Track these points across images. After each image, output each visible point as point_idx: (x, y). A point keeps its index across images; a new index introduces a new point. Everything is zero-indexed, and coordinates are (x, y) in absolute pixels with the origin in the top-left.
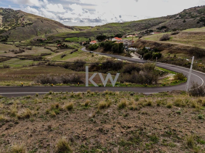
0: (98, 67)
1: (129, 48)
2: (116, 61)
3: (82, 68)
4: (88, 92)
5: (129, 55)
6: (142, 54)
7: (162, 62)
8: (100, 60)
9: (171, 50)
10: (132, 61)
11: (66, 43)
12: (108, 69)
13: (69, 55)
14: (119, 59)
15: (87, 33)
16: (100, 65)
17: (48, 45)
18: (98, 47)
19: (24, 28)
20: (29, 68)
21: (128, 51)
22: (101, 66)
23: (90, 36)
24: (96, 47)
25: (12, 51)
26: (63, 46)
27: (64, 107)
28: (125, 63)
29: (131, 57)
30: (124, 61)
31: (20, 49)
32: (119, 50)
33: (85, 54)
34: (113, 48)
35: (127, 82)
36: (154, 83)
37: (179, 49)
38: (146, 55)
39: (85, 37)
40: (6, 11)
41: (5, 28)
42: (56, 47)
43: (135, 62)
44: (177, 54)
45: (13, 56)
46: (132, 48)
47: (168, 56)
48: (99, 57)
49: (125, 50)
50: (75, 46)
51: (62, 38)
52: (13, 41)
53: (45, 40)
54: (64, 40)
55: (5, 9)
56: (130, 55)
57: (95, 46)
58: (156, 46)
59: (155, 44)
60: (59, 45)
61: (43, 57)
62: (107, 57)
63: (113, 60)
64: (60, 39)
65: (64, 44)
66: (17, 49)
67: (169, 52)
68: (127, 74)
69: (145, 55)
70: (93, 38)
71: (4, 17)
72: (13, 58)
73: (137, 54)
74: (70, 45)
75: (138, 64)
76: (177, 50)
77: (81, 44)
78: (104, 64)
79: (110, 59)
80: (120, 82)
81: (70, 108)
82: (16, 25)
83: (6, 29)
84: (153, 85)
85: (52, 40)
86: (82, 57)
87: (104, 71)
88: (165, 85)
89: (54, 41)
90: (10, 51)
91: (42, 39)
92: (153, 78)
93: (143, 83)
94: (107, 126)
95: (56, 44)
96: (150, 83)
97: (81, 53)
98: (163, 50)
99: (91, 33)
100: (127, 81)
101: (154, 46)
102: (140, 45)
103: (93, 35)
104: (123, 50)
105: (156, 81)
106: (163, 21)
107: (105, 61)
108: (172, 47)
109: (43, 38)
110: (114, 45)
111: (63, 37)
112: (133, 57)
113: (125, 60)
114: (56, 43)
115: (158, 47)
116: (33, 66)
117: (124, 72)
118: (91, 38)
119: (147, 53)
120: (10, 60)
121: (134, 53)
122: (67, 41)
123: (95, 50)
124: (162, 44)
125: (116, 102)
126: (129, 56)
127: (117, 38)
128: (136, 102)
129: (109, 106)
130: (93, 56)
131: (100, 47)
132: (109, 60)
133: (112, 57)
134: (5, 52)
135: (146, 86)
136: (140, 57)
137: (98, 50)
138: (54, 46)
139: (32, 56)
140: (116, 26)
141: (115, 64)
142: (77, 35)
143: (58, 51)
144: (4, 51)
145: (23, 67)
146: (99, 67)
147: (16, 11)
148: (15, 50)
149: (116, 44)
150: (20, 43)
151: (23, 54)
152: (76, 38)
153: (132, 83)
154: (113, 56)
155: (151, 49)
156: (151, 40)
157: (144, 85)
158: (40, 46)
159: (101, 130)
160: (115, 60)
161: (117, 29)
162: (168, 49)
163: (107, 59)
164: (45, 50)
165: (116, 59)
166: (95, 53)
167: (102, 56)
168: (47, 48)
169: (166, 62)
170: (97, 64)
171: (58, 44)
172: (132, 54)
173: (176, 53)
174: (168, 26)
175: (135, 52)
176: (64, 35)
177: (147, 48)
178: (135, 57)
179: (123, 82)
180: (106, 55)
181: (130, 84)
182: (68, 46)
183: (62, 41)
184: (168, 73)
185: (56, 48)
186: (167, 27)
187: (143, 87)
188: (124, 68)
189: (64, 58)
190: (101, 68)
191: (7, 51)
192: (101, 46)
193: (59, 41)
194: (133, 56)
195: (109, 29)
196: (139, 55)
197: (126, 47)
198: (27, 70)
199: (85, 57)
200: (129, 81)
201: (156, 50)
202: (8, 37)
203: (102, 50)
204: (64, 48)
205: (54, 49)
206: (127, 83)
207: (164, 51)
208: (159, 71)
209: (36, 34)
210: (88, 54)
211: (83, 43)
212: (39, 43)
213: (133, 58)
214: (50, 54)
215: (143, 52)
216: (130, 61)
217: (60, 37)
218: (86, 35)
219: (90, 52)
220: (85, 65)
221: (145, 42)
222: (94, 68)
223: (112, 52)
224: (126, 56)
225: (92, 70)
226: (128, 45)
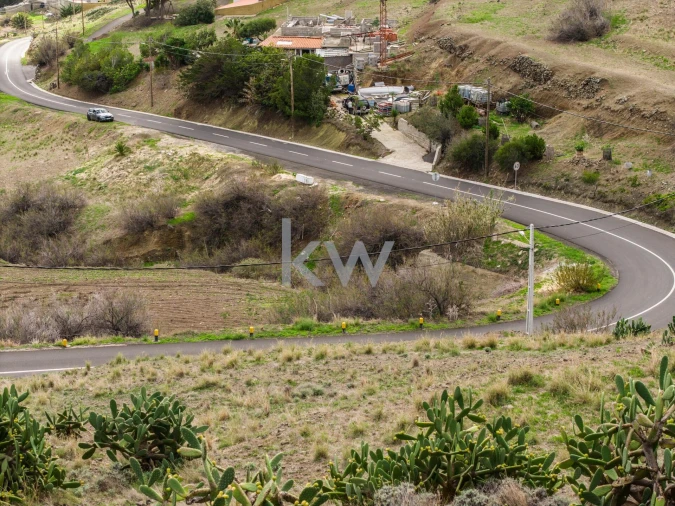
0: (171, 230)
1: (361, 84)
2: (282, 186)
3: (66, 247)
5: (366, 137)
6: (444, 138)
7: (546, 189)
8: (177, 180)
9: (598, 112)
12: (238, 243)
14: (301, 177)
16: (185, 213)
18: (142, 68)
21: (359, 109)
22: (192, 225)
24: (125, 72)
28: (342, 205)
29: (376, 155)
30: (334, 189)
32: (297, 102)
33: (57, 133)
34: (259, 89)
35: (345, 315)
36: (452, 311)
37: (633, 111)
44: (622, 144)
46: (381, 89)
47: (576, 155)
49: (336, 101)
56: (373, 141)
57: (119, 60)
58: (523, 82)
59: (520, 66)
62: (223, 156)
63: (267, 181)
73: (416, 133)
75: (415, 210)
76: (627, 115)
78: (208, 209)
79: (242, 173)
80: (315, 317)
84: (452, 319)
87: (220, 255)
88: (498, 318)
92: (447, 291)
93: (409, 316)
98: (563, 108)
100: (345, 312)
101: (514, 79)
102: (434, 65)
104: (327, 102)
107: (214, 187)
108: (602, 94)
112: (389, 152)
113: (340, 177)
115: (539, 89)
119: (469, 136)
121: (395, 126)
123: (121, 96)
124: (554, 70)
126: (366, 144)
132: (238, 179)
135: (421, 325)
136: (428, 156)
137: (139, 91)
146: (180, 235)
153: (368, 318)
154: (263, 144)
155: (494, 96)
156: (497, 38)
157: (413, 324)
160: (276, 177)
162: (585, 103)
163: (225, 172)
165: (284, 176)
166: (127, 123)
167: (186, 149)
169: (564, 189)
172: (384, 134)
173: (621, 136)
175: (402, 121)
177: (476, 92)
178: (401, 153)
179: (328, 319)
180: (207, 136)
181: (357, 324)
184: (550, 257)
187: (408, 332)
190: (193, 240)
194: (388, 145)
196: (427, 143)
197: (344, 78)
199: (60, 153)
200: (358, 312)
201: (523, 112)
203: (173, 96)
206: (344, 321)
208: (513, 246)
210: (73, 126)
213: (388, 160)
215: (449, 124)
220: (83, 219)
221: (464, 49)
222: (146, 240)
223: (252, 114)
224: (346, 146)
225: (136, 252)
226: (357, 63)
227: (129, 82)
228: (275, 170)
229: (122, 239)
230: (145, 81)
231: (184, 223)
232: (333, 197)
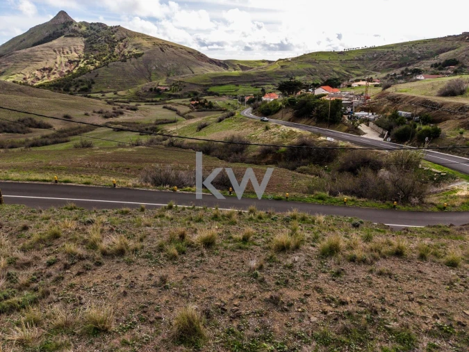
0: (277, 154)
1: (355, 112)
2: (320, 141)
3: (240, 156)
4: (251, 211)
5: (356, 128)
6: (389, 129)
7: (442, 150)
8: (283, 138)
10: (361, 144)
11: (210, 99)
12: (300, 160)
13: (215, 125)
14: (329, 139)
15: (259, 76)
16: (283, 149)
17: (172, 101)
18: (281, 108)
19: (125, 64)
20: (130, 150)
21: (353, 118)
22: (284, 153)
23: (263, 83)
24: (276, 108)
25: (99, 113)
26: (202, 104)
27: (195, 238)
28: (344, 149)
29: (359, 134)
30: (341, 144)
31: (114, 109)
32: (331, 115)
33: (251, 124)
34: (318, 111)
35: (345, 194)
36: (415, 200)
38: (399, 131)
39: (254, 84)
40: (92, 28)
41: (88, 63)
42: (188, 106)
43: (370, 146)
45: (100, 123)
46: (363, 113)
47: (459, 136)
48: (283, 131)
49: (346, 117)
50: (229, 104)
51: (200, 85)
52: (101, 92)
53: (166, 90)
54: (205, 90)
55: (92, 24)
56: (359, 129)
57: (275, 105)
58: (426, 110)
59: (425, 103)
60: (194, 102)
61: (160, 127)
62: (301, 132)
63: (315, 139)
64: (196, 89)
65: (206, 101)
66: (110, 108)
67: (462, 127)
68: (346, 174)
69: (396, 130)
70: (271, 86)
71: (87, 41)
72: (100, 126)
73: (377, 128)
74: (218, 102)
75: (377, 153)
77: (242, 100)
78: (291, 148)
79: (307, 137)
80: (328, 193)
81: (209, 243)
82: (110, 58)
83: (90, 65)
84: (414, 205)
85: (180, 90)
86: (243, 131)
87: (292, 164)
88: (444, 208)
89: (185, 94)
90: (94, 112)
91: (159, 87)
92: (413, 188)
93: (386, 200)
94: (291, 294)
95: (188, 99)
96: (405, 200)
97: (242, 120)
98: (446, 120)
99: (266, 75)
100: (346, 192)
101: (422, 109)
102: (385, 106)
103: (271, 79)
104: (342, 116)
105: (421, 196)
106: (450, 47)
107: (295, 140)
109: (161, 86)
110: (319, 104)
111: (205, 84)
112: (365, 134)
113: (344, 140)
114: (189, 96)
115: (433, 112)
116: (138, 145)
117: (341, 171)
118: (266, 86)
119: (402, 127)
120: (94, 132)
121: (368, 125)
122: (211, 94)
123: (273, 116)
124: (442, 105)
125: (316, 239)
126: (357, 131)
127: (327, 87)
128: (365, 244)
129: (297, 248)
130: (267, 128)
131: (286, 108)
132: (305, 138)
133: (313, 132)
134: (86, 114)
135: (395, 206)
136: (382, 136)
137: (279, 114)
138: (184, 105)
139: (138, 123)
140: (326, 58)
141: (318, 150)
142: (236, 81)
143: (191, 114)
144: (83, 113)
145: (117, 148)
146: (280, 156)
147: (112, 28)
148: (105, 111)
149: (325, 102)
150: (116, 96)
151: (121, 119)
152: (232, 87)
153: (359, 197)
154: (316, 129)
155: (412, 115)
156: (414, 95)
157: (389, 205)
158: (154, 103)
159: (274, 301)
160: (319, 139)
161: (328, 66)
162: (459, 116)
163: (301, 136)
164: (164, 113)
165: (322, 138)
166: (272, 122)
167: (288, 129)
168: (170, 109)
169: (453, 149)
170: (276, 146)
171: (193, 100)
172: (363, 127)
174: (464, 58)
175: (371, 124)
176: (205, 81)
177: (403, 113)
178: (370, 134)
179: (335, 194)
180: (298, 126)
181: (353, 200)
182: (214, 105)
183: (201, 92)
184: (455, 178)
185: (188, 109)
186: (460, 60)
187: (387, 210)
188: (341, 159)
189: (203, 130)
190: (284, 158)
191: (89, 113)
192: (287, 106)
193: (195, 94)
194: (364, 131)
195: (310, 66)
196: (381, 130)
197: (349, 109)
198: (125, 152)
199: (249, 130)
200: (352, 193)
201: (426, 120)
202: (93, 83)
203: (289, 115)
204: (204, 109)
205: (183, 110)
206: (346, 198)
207: (447, 122)
208: (431, 171)
209: (147, 77)
210: (255, 123)
211: (247, 99)
212: (153, 97)
213: (364, 136)
214: (175, 121)
215: (392, 123)
216: (356, 143)
217: (197, 85)
218: (254, 81)
219: (262, 120)
220: (249, 148)
221: (398, 99)
222: (268, 157)
223: (314, 120)
224: (347, 131)
225: (263, 161)
226: (354, 105)
227: (277, 112)
228: (319, 135)
229: (259, 156)
230: (280, 112)
231: (282, 152)
232: (341, 146)
